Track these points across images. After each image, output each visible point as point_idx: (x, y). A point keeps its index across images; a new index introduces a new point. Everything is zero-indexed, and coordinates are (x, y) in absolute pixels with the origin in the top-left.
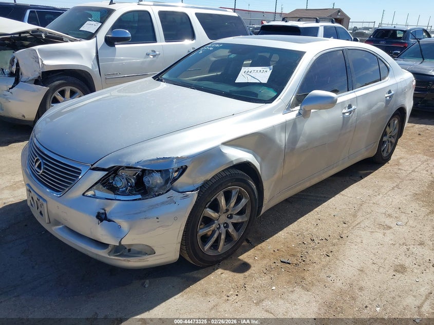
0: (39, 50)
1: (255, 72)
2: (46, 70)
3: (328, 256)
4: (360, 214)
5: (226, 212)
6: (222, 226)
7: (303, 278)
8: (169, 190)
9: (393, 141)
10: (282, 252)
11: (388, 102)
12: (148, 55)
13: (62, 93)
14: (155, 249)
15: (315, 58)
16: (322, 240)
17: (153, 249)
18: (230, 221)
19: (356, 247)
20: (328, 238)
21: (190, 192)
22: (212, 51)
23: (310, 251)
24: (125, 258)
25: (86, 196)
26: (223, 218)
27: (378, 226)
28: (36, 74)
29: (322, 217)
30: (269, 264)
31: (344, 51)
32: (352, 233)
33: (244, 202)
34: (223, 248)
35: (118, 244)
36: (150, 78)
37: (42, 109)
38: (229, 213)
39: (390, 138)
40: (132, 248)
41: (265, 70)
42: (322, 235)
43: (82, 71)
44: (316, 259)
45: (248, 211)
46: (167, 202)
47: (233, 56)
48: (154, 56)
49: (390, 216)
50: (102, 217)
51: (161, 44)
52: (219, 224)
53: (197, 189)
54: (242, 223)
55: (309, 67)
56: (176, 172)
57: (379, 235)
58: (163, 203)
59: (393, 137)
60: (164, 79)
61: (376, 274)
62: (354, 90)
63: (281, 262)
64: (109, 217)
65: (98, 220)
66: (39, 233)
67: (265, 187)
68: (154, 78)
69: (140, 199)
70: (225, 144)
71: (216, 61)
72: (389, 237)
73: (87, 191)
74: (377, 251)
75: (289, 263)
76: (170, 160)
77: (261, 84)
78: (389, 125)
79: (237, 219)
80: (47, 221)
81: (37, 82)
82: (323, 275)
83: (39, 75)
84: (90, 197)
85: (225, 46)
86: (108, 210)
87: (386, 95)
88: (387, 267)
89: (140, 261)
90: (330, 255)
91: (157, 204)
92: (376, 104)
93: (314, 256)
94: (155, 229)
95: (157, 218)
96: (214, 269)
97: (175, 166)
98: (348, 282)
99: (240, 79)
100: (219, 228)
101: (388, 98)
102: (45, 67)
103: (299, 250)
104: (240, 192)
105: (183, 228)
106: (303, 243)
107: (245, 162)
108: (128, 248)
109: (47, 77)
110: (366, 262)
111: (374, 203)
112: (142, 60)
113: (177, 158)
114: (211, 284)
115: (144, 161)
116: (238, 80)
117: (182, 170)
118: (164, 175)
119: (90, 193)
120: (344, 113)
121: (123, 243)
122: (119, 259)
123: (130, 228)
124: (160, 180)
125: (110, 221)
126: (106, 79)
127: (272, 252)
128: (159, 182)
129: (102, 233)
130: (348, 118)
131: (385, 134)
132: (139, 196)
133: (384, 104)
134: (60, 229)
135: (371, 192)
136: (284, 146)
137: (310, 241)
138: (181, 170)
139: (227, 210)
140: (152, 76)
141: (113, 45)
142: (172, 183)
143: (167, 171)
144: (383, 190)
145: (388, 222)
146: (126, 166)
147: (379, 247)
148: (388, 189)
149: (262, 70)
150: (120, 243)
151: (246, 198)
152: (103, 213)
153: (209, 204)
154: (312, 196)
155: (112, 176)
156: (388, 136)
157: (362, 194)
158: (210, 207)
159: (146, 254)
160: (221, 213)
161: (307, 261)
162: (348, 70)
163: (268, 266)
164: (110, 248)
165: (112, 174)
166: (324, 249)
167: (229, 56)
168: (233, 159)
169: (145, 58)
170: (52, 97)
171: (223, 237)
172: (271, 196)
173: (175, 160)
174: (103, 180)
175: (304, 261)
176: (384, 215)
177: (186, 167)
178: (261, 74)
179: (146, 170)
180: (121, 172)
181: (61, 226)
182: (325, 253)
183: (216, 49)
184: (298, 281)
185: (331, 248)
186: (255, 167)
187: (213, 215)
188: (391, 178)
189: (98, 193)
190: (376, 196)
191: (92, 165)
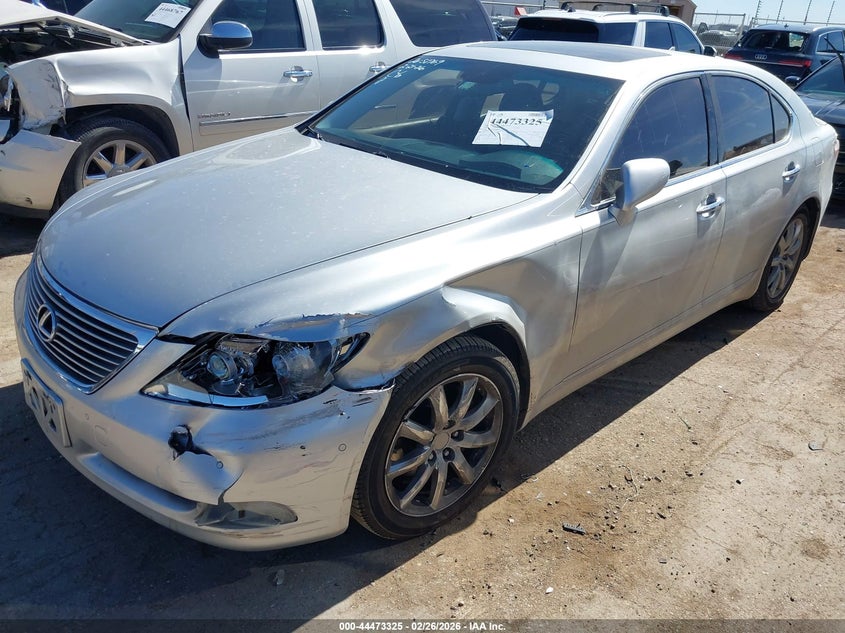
0: (60, 63)
1: (517, 121)
2: (74, 104)
3: (662, 517)
4: (725, 423)
5: (448, 428)
6: (440, 456)
7: (612, 568)
8: (329, 386)
9: (791, 265)
10: (566, 508)
11: (786, 187)
12: (287, 76)
13: (110, 154)
14: (297, 511)
15: (642, 96)
16: (649, 480)
17: (292, 512)
18: (457, 446)
19: (722, 497)
20: (661, 478)
21: (375, 391)
22: (422, 73)
23: (625, 505)
24: (231, 531)
25: (148, 395)
26: (443, 440)
27: (765, 451)
28: (55, 114)
29: (647, 430)
30: (539, 534)
31: (702, 79)
32: (711, 466)
33: (488, 404)
34: (440, 501)
35: (215, 503)
36: (291, 130)
37: (67, 187)
38: (455, 428)
39: (785, 259)
40: (248, 509)
41: (537, 119)
42: (649, 470)
43: (151, 107)
44: (637, 524)
45: (497, 424)
46: (323, 411)
47: (467, 85)
48: (300, 79)
49: (788, 428)
50: (181, 443)
51: (314, 53)
52: (434, 453)
53: (390, 383)
54: (484, 449)
55: (631, 114)
56: (345, 344)
57: (768, 472)
58: (315, 415)
59: (791, 257)
60: (322, 132)
61: (765, 560)
62: (720, 164)
63: (565, 529)
64: (197, 443)
65: (172, 450)
66: (53, 458)
67: (533, 373)
68: (299, 128)
69: (263, 406)
70: (450, 284)
71: (427, 90)
72: (788, 477)
73: (151, 383)
74: (765, 507)
75: (581, 533)
76: (331, 321)
77: (527, 149)
78: (785, 234)
79: (472, 441)
80: (65, 441)
81: (55, 130)
82: (652, 562)
83: (59, 117)
84: (155, 397)
85: (451, 63)
86: (195, 427)
87: (785, 174)
88: (788, 543)
89: (264, 535)
90: (667, 515)
91: (302, 418)
92: (764, 193)
93: (634, 515)
94: (297, 471)
95: (302, 448)
96: (422, 545)
97: (344, 333)
98: (707, 578)
99: (482, 138)
100: (432, 461)
101: (788, 179)
102: (72, 98)
103: (601, 502)
104: (481, 384)
105: (358, 467)
106: (610, 486)
107: (493, 322)
108: (238, 509)
109: (77, 120)
110: (744, 533)
111: (754, 400)
112: (275, 86)
113: (348, 317)
114: (417, 578)
115: (276, 323)
116: (479, 140)
117: (359, 342)
118: (318, 352)
119: (156, 389)
120: (699, 213)
121: (227, 499)
122: (220, 533)
123: (243, 470)
124: (309, 363)
125: (199, 451)
126: (200, 125)
127: (545, 506)
128: (306, 367)
129: (181, 476)
130: (708, 222)
131: (776, 252)
132: (264, 400)
133: (778, 190)
134: (93, 459)
135: (745, 374)
136: (576, 286)
137: (623, 482)
138: (355, 342)
139: (451, 423)
140: (296, 125)
141: (215, 55)
142: (334, 371)
143: (326, 344)
144: (771, 371)
145: (786, 441)
146: (233, 332)
147: (768, 497)
148: (782, 369)
149: (530, 118)
150: (221, 499)
151: (493, 396)
152: (184, 435)
153: (410, 412)
154: (626, 382)
155: (206, 352)
156: (781, 255)
157: (728, 378)
158: (413, 418)
159: (277, 521)
160: (437, 430)
161: (619, 527)
162: (712, 120)
163: (538, 539)
164: (199, 510)
165: (206, 348)
166: (654, 501)
167: (459, 84)
168: (469, 317)
169: (281, 82)
170: (88, 163)
171: (441, 478)
172: (544, 390)
173: (342, 321)
174: (185, 362)
175: (612, 528)
176: (775, 426)
177: (367, 336)
178: (528, 128)
179: (278, 342)
180: (223, 346)
181: (95, 454)
182: (655, 510)
183: (430, 68)
184: (602, 573)
185: (668, 499)
186: (515, 331)
187: (421, 434)
188: (786, 344)
189: (174, 391)
190: (757, 383)
191: (161, 329)
